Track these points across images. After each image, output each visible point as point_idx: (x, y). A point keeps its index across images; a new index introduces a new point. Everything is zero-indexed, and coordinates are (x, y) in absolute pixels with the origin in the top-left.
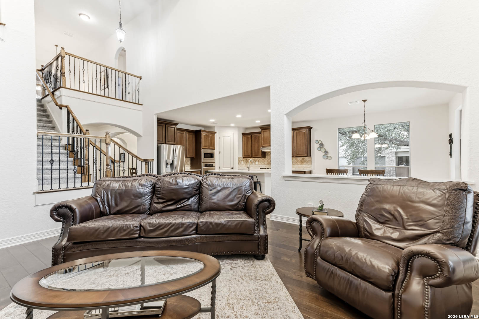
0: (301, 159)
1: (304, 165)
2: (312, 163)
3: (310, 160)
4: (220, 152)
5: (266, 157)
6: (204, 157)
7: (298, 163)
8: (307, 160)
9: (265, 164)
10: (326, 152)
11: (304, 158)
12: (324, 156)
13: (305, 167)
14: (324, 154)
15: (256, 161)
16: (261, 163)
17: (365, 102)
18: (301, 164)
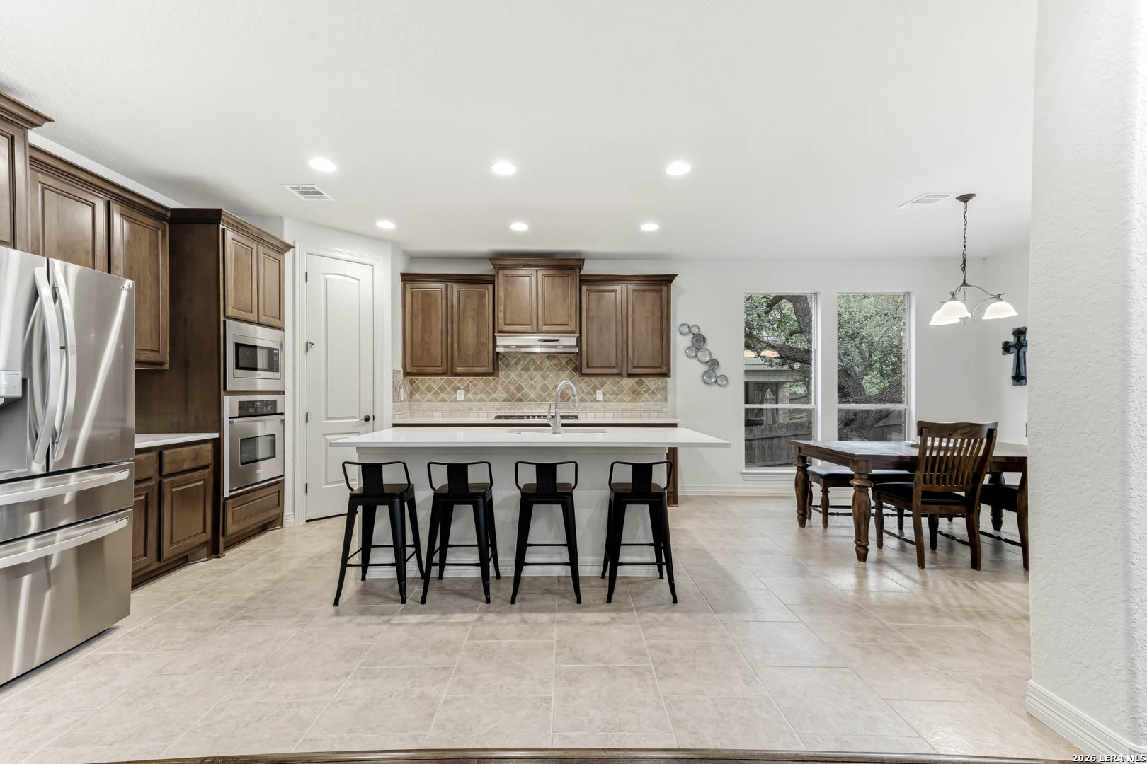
0: (633, 382)
1: (642, 404)
2: (669, 398)
3: (662, 386)
4: (308, 346)
5: (501, 373)
6: (238, 367)
7: (621, 396)
8: (652, 388)
9: (496, 400)
10: (713, 363)
11: (643, 378)
12: (705, 373)
13: (645, 411)
14: (705, 368)
15: (456, 389)
16: (478, 397)
17: (966, 202)
18: (633, 400)
